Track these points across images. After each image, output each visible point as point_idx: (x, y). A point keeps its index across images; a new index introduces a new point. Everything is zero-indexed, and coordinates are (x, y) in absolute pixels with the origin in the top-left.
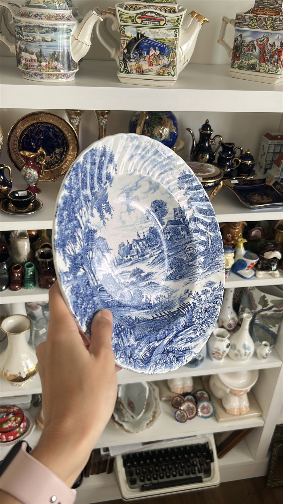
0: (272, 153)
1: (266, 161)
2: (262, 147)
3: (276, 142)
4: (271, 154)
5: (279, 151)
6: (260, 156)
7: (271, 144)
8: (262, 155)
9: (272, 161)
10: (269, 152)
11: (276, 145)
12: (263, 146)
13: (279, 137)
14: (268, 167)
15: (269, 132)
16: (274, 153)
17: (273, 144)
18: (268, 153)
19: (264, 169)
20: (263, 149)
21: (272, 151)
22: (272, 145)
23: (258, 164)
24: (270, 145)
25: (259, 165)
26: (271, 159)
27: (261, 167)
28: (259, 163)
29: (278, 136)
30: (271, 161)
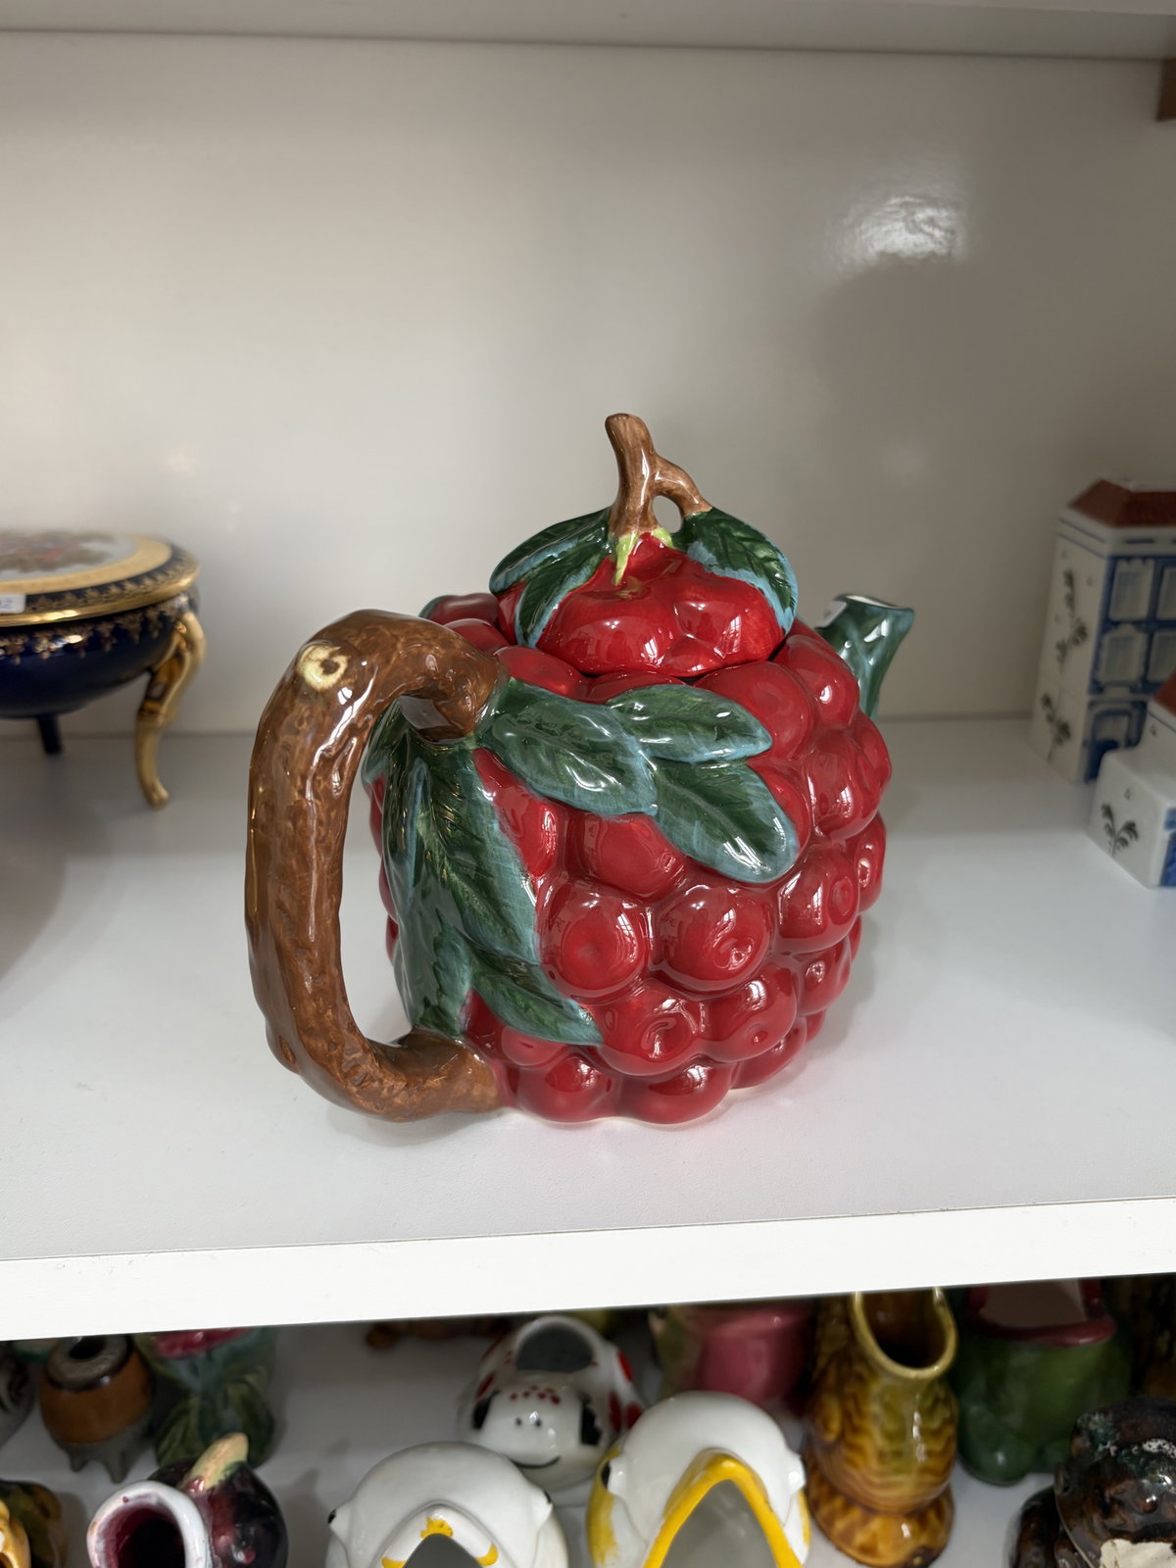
0: (1137, 623)
1: (1097, 687)
2: (1060, 590)
3: (1164, 537)
7: (1129, 558)
8: (1063, 648)
9: (1147, 684)
11: (1165, 562)
12: (1070, 579)
14: (1117, 729)
15: (1106, 474)
16: (1152, 625)
17: (1144, 558)
18: (1108, 624)
19: (1085, 743)
21: (1142, 612)
22: (1137, 564)
23: (1040, 712)
24: (1123, 566)
25: (1050, 719)
27: (1064, 731)
30: (1133, 689)
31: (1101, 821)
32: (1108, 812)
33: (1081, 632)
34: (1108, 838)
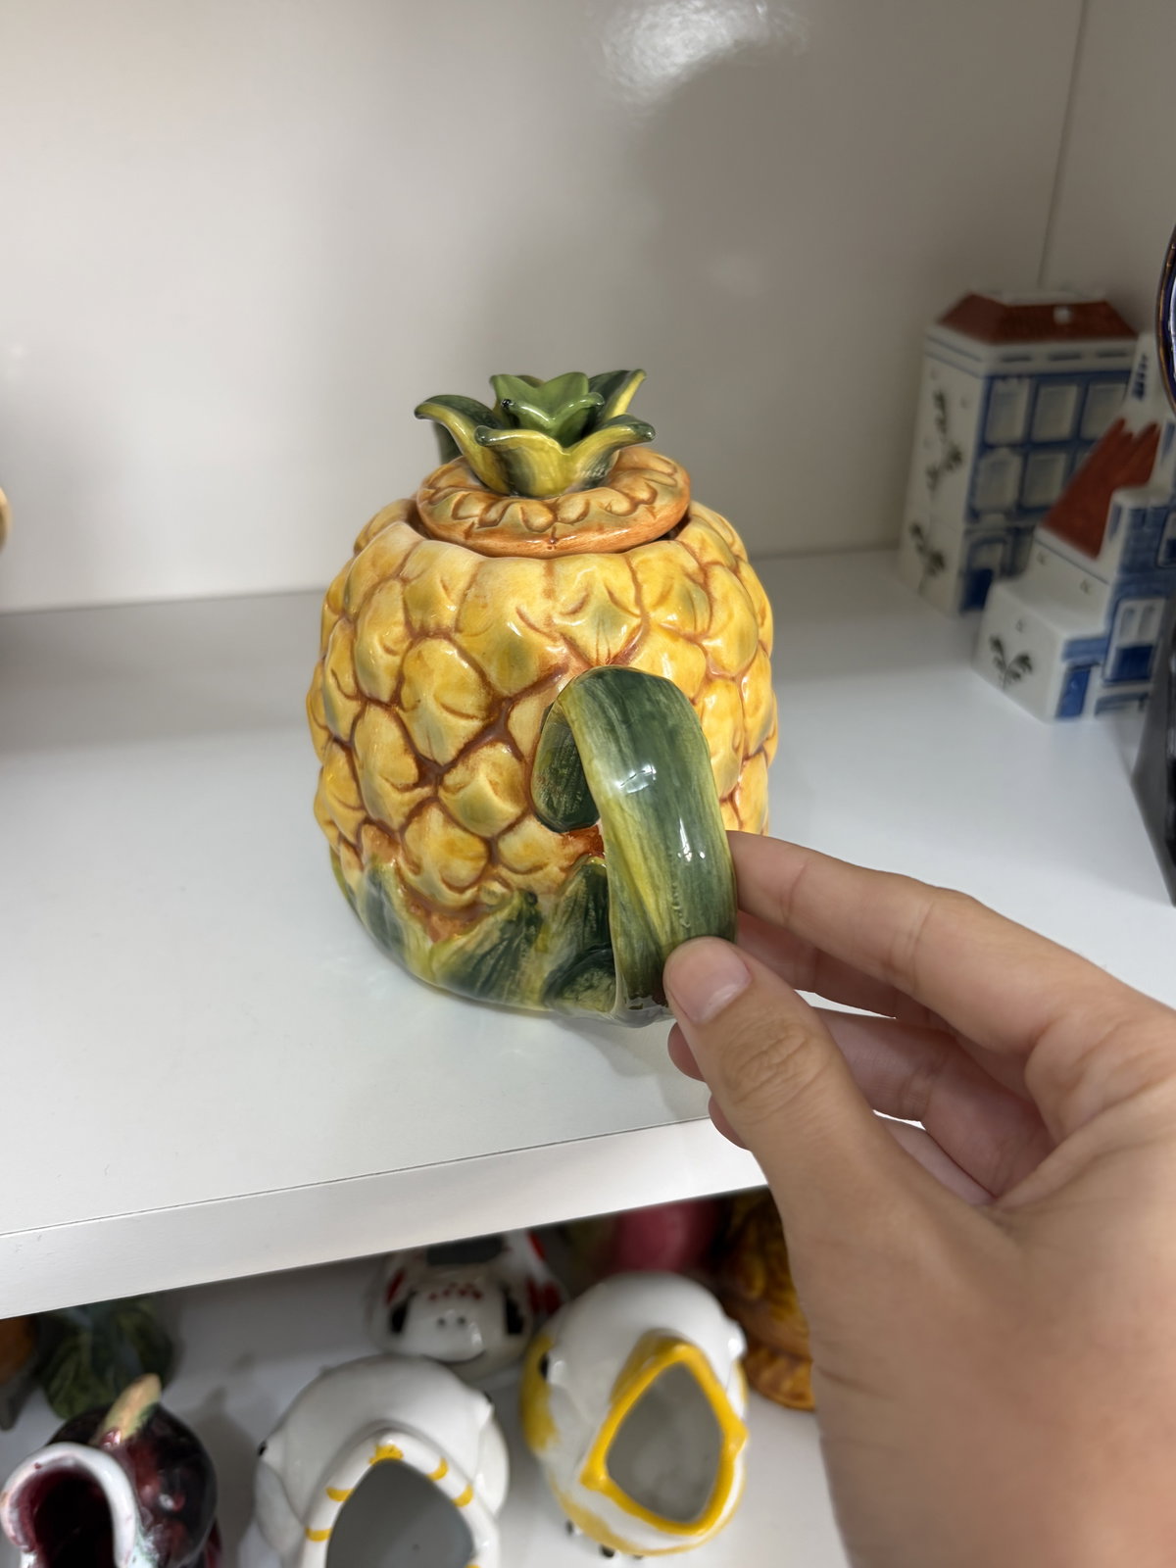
0: (1013, 446)
1: (973, 514)
2: (929, 413)
3: (1040, 354)
4: (1003, 453)
5: (1064, 428)
6: (920, 480)
7: (1004, 377)
8: (934, 475)
9: (1022, 509)
10: (991, 438)
11: (1041, 380)
12: (941, 400)
13: (1062, 316)
14: (993, 557)
15: (979, 286)
16: (1029, 446)
17: (1020, 376)
18: (985, 447)
19: (960, 573)
20: (943, 424)
21: (1017, 431)
22: (1014, 382)
23: (910, 543)
24: (1000, 387)
25: (921, 549)
26: (1009, 495)
27: (937, 561)
28: (917, 531)
29: (1048, 310)
30: (1008, 514)
31: (988, 654)
32: (998, 645)
33: (955, 457)
34: (997, 672)
